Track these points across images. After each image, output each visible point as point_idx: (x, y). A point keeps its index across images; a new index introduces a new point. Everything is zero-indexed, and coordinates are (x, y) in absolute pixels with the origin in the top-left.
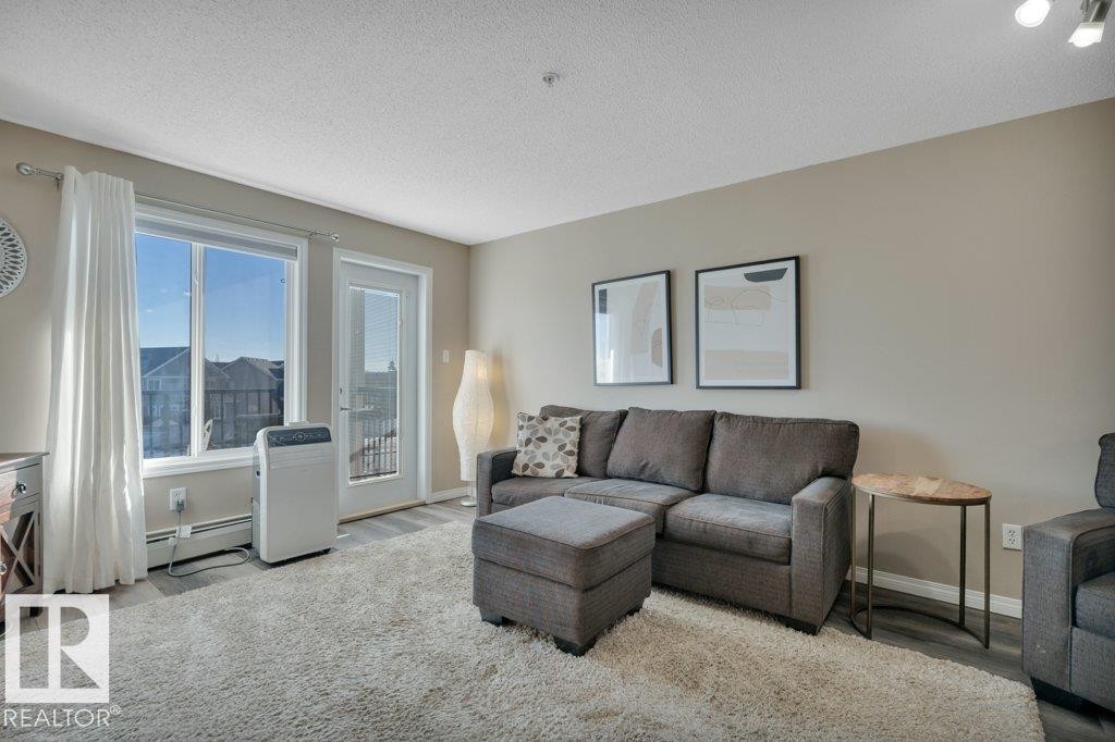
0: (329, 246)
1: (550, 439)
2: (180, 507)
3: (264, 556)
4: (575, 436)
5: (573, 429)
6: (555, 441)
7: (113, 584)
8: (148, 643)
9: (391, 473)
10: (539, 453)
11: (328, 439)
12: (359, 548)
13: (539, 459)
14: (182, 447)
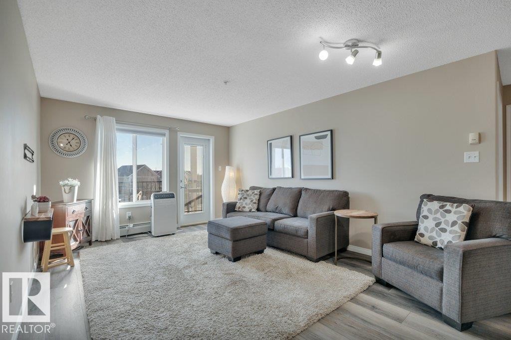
0: (176, 132)
1: (248, 198)
2: (130, 218)
3: (153, 234)
4: (257, 197)
5: (256, 194)
6: (250, 199)
7: (110, 239)
8: (117, 252)
9: (200, 211)
10: (244, 203)
11: (174, 197)
12: (184, 234)
13: (244, 205)
14: (130, 200)
